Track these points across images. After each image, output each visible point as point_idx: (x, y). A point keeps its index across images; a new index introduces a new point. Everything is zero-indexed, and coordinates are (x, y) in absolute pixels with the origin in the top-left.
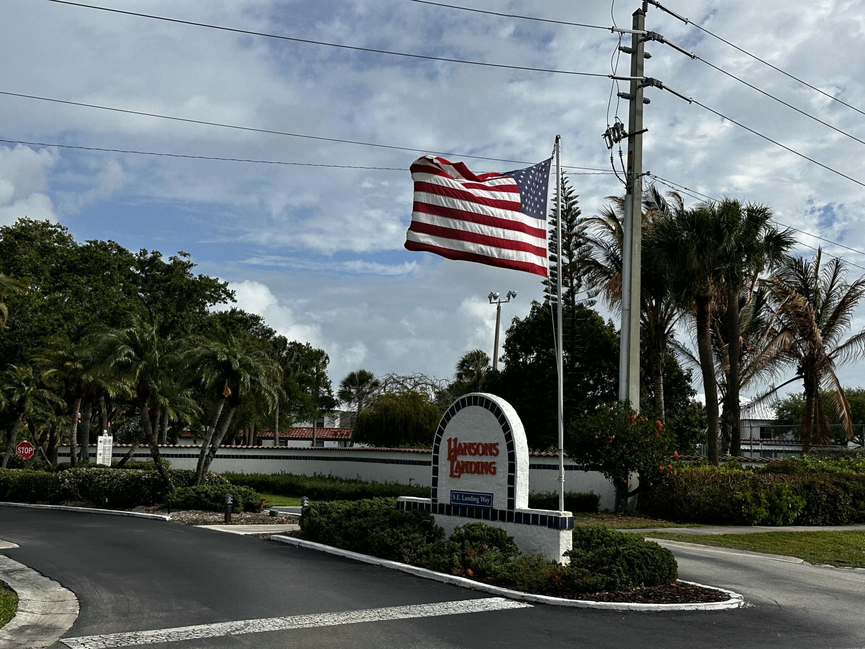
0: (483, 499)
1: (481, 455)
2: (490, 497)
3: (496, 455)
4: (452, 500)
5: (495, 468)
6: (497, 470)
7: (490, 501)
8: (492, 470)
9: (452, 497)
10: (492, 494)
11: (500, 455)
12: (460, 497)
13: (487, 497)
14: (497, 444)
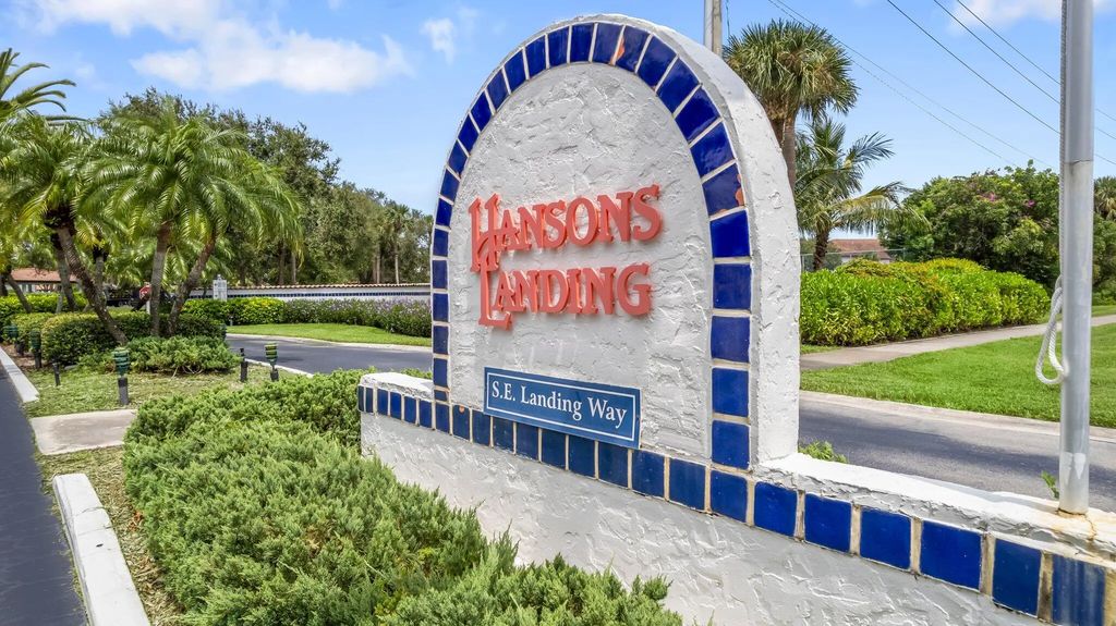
0: (596, 408)
1: (588, 244)
2: (627, 400)
3: (653, 237)
4: (491, 400)
5: (646, 291)
6: (658, 298)
7: (628, 417)
8: (635, 300)
9: (488, 390)
10: (637, 393)
11: (667, 235)
12: (516, 391)
13: (616, 402)
14: (656, 192)
